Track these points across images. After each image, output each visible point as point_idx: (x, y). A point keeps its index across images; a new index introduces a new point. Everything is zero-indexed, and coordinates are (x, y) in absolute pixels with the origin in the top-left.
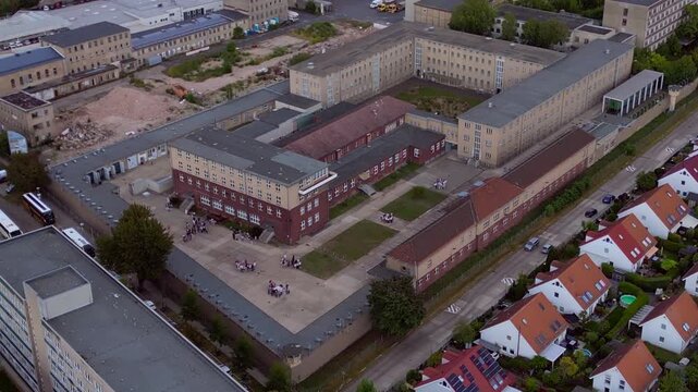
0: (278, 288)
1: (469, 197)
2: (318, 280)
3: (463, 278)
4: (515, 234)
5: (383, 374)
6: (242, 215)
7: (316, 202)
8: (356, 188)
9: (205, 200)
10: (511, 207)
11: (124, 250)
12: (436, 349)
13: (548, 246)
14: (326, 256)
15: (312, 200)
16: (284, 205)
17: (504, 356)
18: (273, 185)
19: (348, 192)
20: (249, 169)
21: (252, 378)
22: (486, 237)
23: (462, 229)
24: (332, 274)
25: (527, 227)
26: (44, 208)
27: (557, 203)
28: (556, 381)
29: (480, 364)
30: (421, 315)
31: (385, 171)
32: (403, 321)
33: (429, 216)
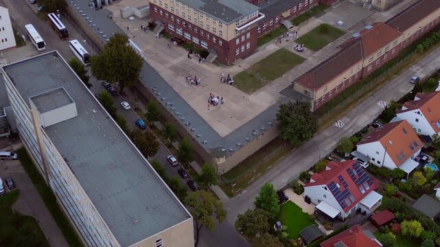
0: (215, 99)
1: (360, 39)
2: (245, 95)
3: (349, 100)
4: (391, 66)
5: (283, 171)
6: (196, 40)
7: (248, 35)
8: (279, 23)
9: (171, 27)
10: (391, 45)
11: (109, 68)
12: (323, 155)
13: (415, 78)
14: (252, 76)
15: (245, 34)
16: (224, 37)
17: (372, 164)
18: (217, 22)
19: (273, 26)
20: (201, 8)
21: (191, 167)
22: (369, 69)
23: (352, 64)
24: (254, 91)
25: (401, 61)
26: (61, 26)
27: (426, 43)
28: (410, 188)
29: (353, 175)
30: (314, 130)
31: (302, 10)
32: (301, 135)
33: (330, 49)
